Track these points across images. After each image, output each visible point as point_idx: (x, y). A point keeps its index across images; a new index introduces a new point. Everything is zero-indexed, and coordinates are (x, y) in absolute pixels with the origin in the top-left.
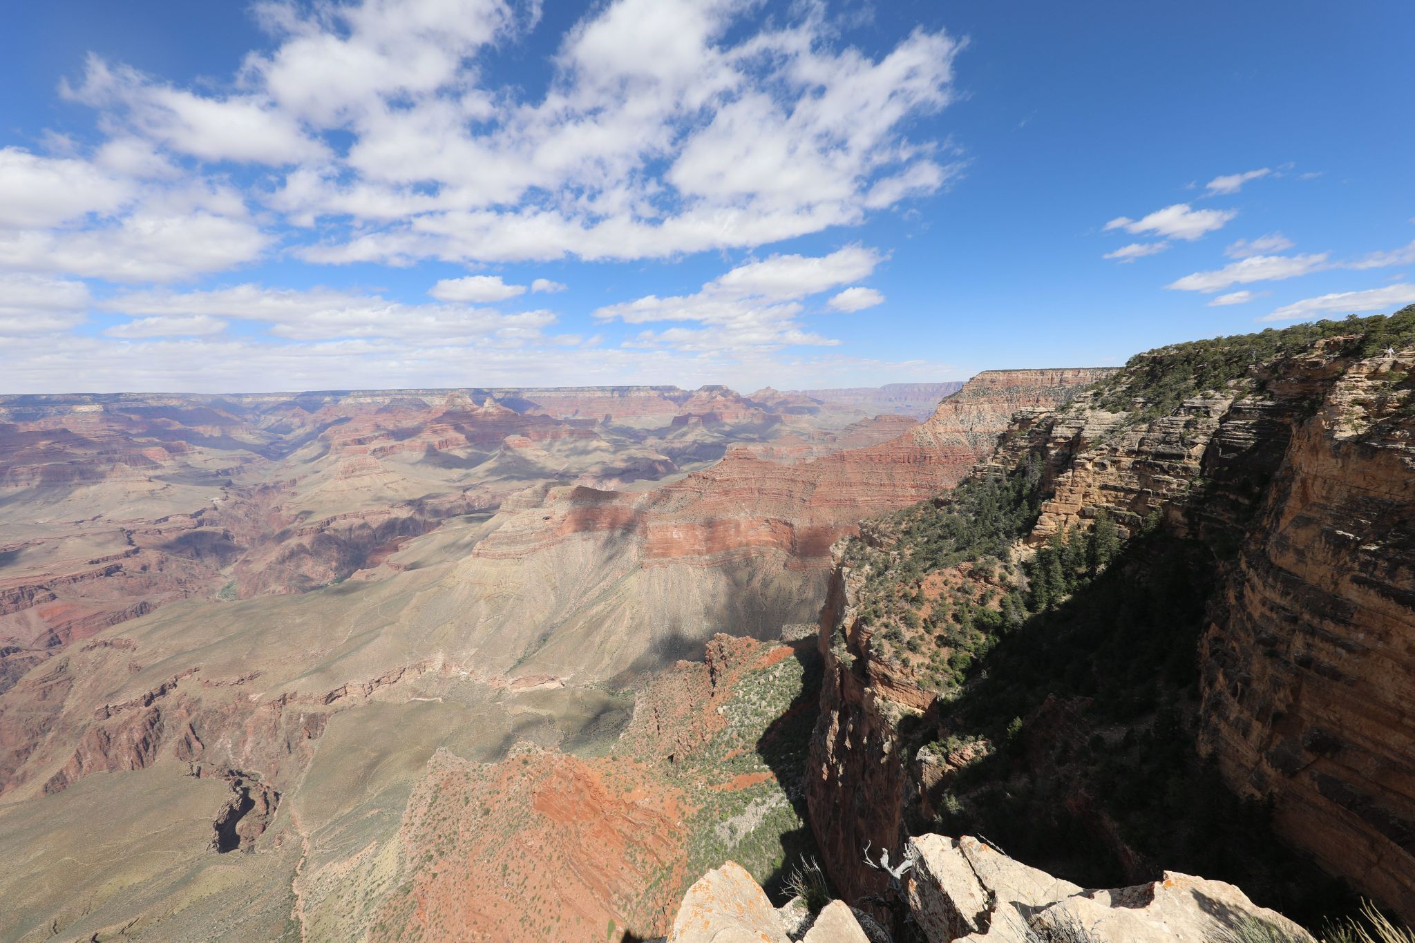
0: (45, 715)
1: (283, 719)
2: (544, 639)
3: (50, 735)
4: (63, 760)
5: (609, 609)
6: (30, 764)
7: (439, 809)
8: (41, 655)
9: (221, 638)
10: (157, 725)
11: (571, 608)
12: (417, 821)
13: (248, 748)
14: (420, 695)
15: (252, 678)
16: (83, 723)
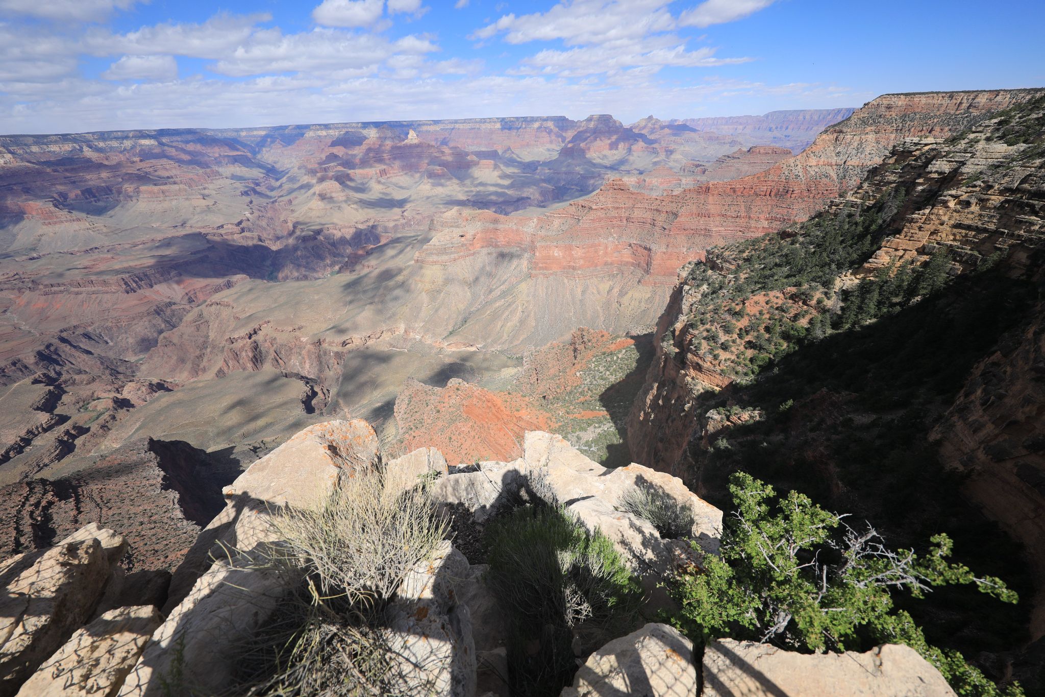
0: (202, 339)
1: (321, 353)
2: (465, 321)
3: (209, 350)
4: (220, 364)
5: (507, 304)
6: (204, 363)
7: (413, 407)
8: (187, 307)
9: (276, 305)
10: (258, 350)
11: (482, 302)
12: (403, 412)
13: (307, 366)
14: (394, 347)
15: (299, 329)
16: (221, 345)
